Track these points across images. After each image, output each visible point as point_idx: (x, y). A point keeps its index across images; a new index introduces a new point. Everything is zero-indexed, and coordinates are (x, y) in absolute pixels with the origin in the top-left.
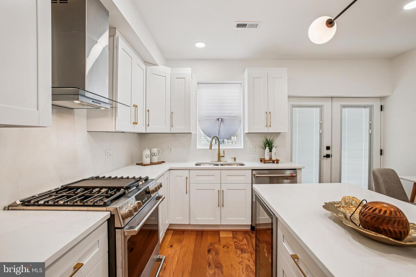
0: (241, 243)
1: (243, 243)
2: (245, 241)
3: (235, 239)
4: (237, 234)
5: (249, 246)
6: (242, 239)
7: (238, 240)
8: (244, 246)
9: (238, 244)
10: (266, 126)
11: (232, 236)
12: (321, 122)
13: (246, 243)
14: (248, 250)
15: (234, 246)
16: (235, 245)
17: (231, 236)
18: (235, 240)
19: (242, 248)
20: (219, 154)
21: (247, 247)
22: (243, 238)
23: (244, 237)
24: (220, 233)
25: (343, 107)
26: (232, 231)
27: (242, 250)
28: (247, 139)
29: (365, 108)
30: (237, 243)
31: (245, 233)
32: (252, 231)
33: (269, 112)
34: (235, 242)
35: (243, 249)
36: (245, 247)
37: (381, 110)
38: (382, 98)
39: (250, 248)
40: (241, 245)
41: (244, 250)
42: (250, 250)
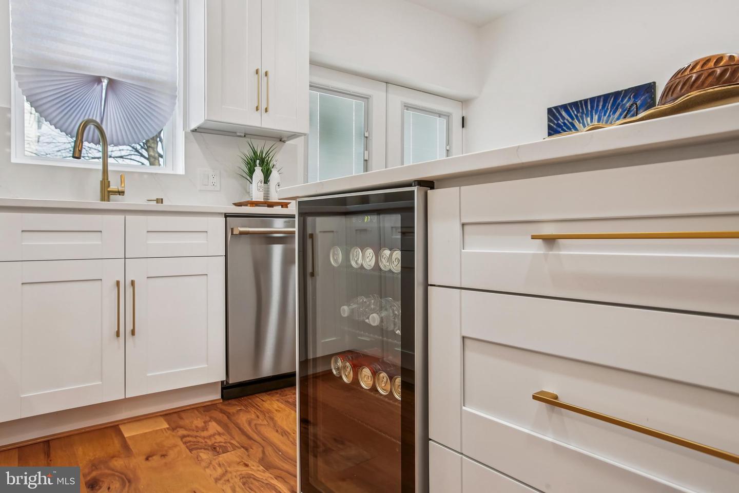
0: (205, 434)
1: (211, 431)
2: (214, 427)
3: (178, 429)
4: (181, 418)
5: (230, 434)
6: (203, 424)
7: (193, 430)
8: (217, 437)
9: (194, 440)
10: (257, 109)
11: (168, 426)
12: (367, 135)
13: (220, 429)
14: (231, 444)
15: (183, 447)
16: (185, 443)
17: (166, 426)
18: (182, 432)
19: (213, 445)
20: (105, 183)
21: (227, 437)
22: (205, 422)
23: (208, 418)
24: (122, 428)
25: (406, 108)
26: (163, 415)
27: (215, 448)
28: (195, 147)
29: (440, 117)
30: (192, 436)
31: (208, 411)
32: (226, 402)
33: (264, 72)
34: (183, 437)
35: (216, 444)
36: (219, 439)
37: (463, 127)
38: (464, 102)
39: (237, 438)
40: (204, 438)
41: (220, 447)
42: (238, 443)
